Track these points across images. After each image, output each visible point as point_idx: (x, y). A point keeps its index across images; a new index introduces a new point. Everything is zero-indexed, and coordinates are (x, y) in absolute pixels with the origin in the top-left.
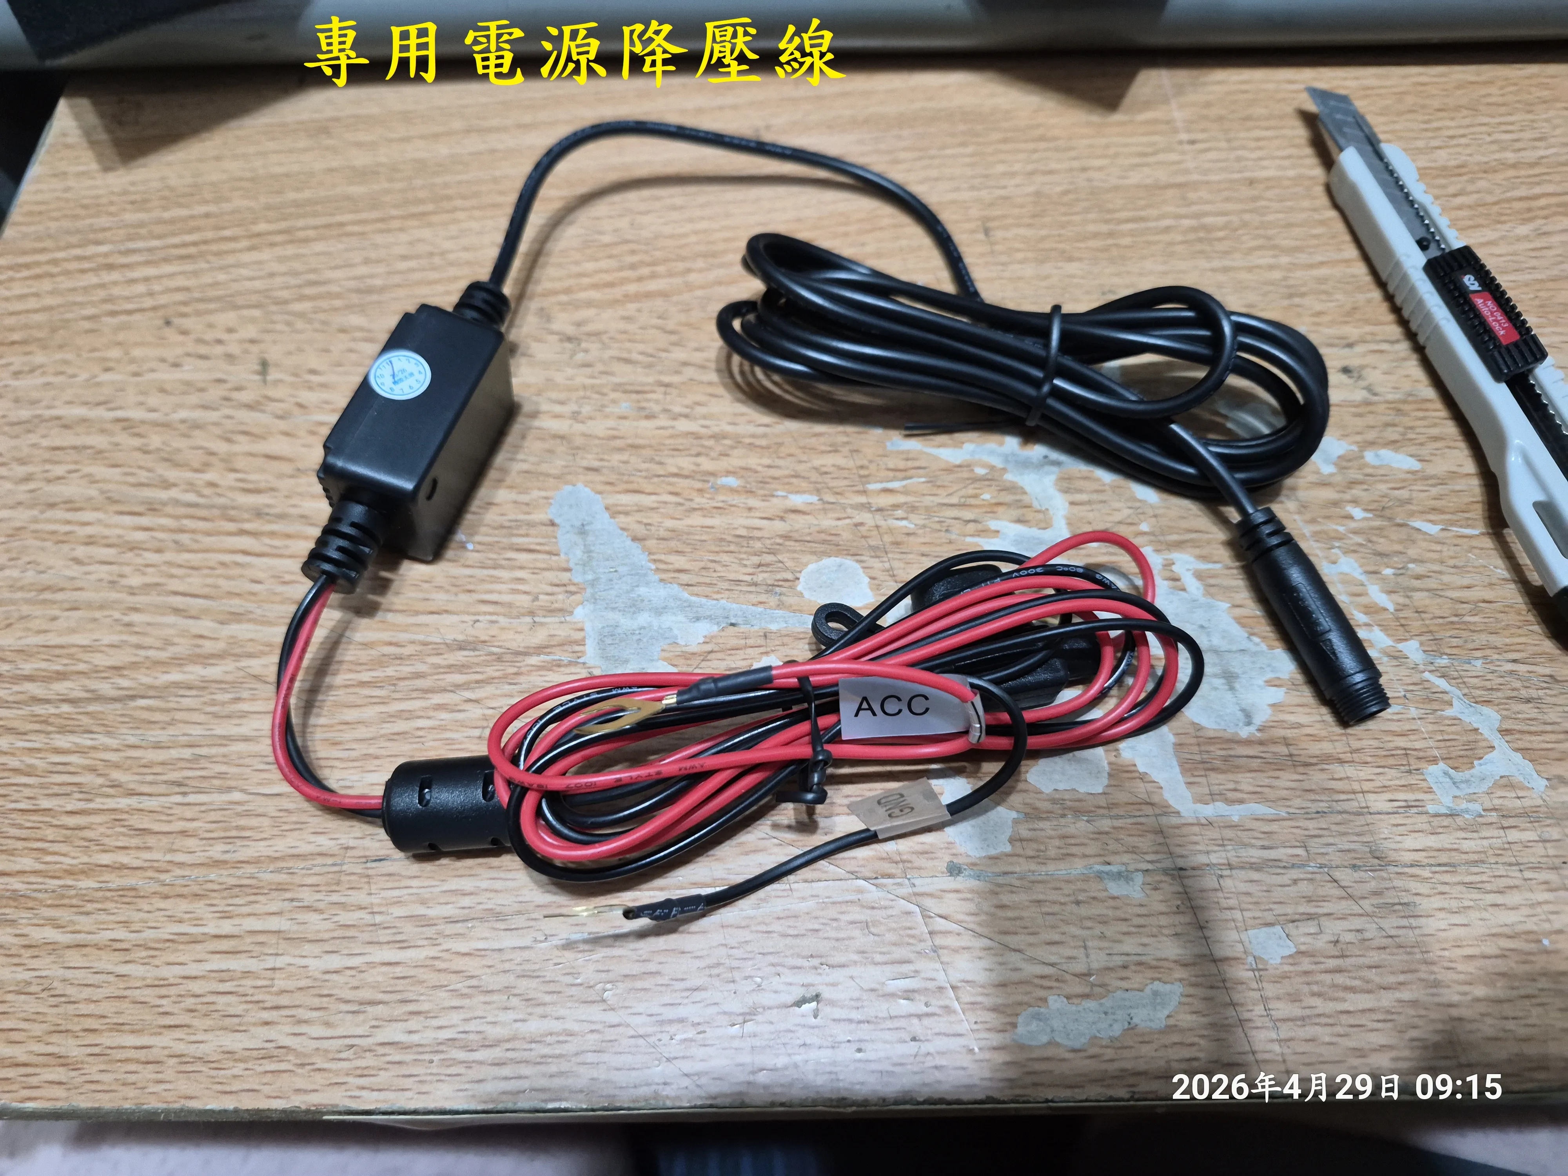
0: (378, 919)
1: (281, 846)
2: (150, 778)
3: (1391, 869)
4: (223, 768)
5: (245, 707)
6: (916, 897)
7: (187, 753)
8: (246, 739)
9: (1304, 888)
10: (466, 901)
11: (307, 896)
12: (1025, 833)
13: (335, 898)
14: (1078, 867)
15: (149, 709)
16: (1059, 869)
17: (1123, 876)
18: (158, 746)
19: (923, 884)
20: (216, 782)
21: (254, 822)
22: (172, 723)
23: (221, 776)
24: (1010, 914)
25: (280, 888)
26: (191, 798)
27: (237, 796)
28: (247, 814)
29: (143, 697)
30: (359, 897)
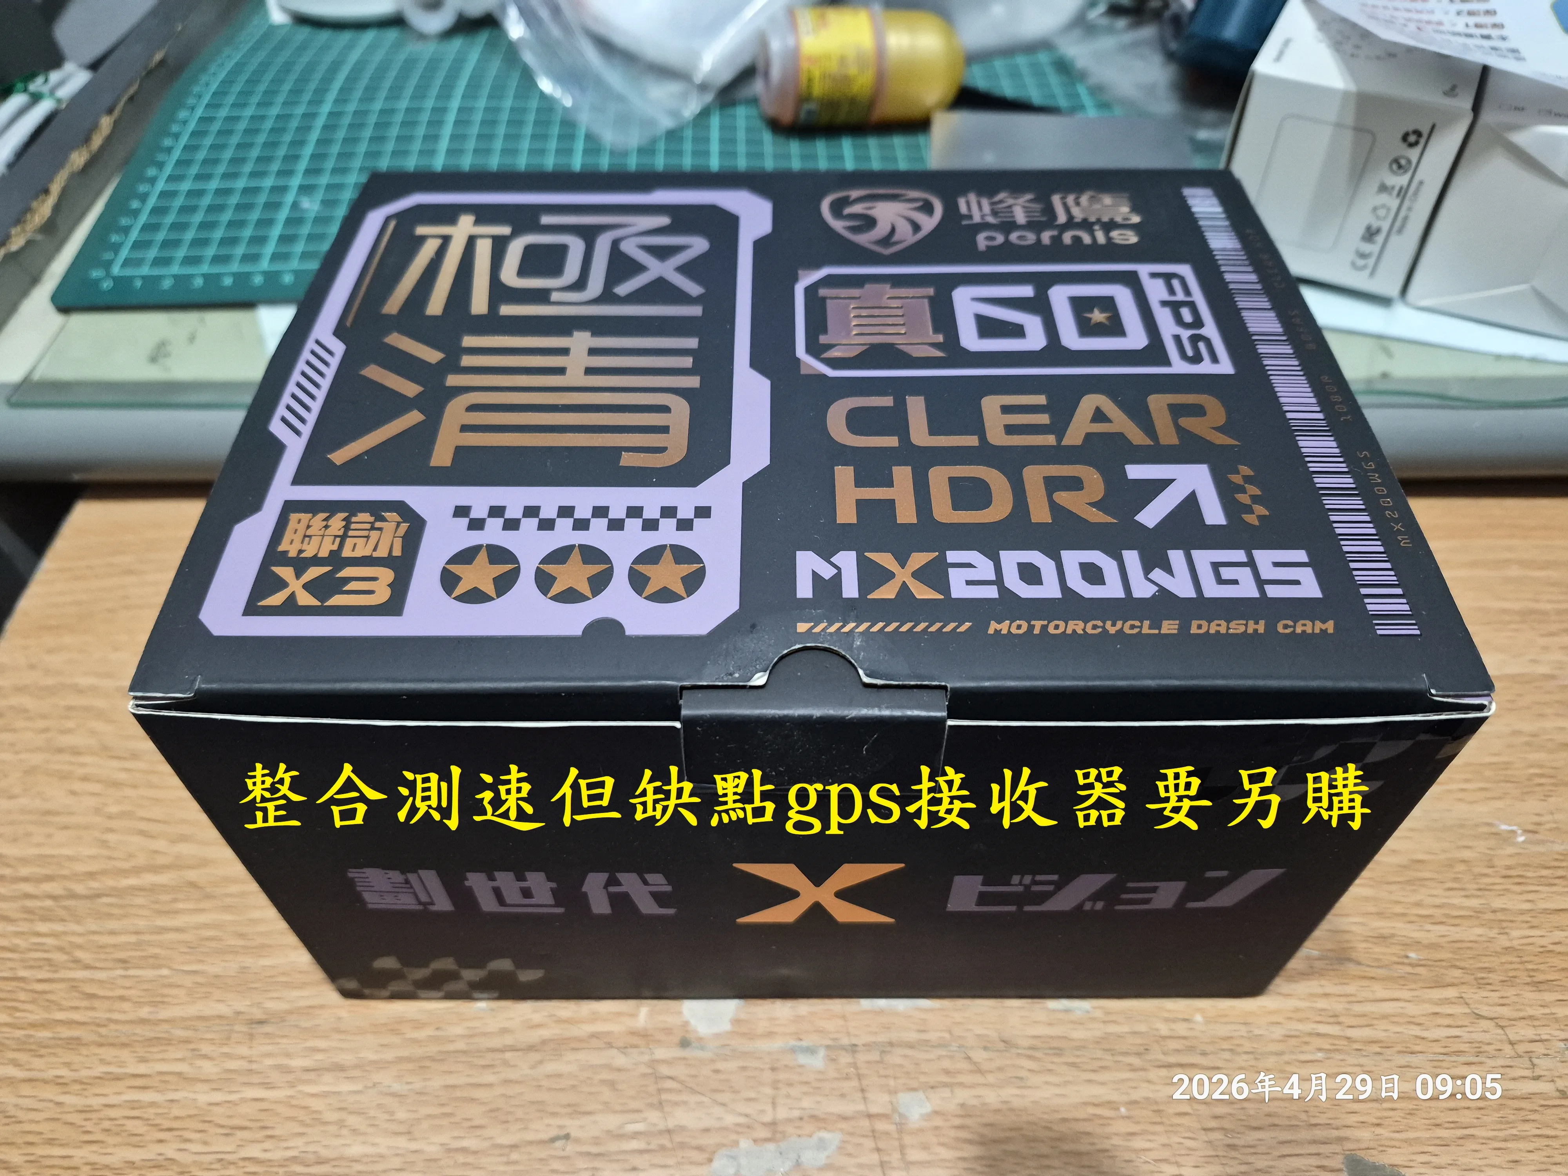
0: (254, 1066)
1: (192, 1010)
2: (103, 956)
3: (1014, 1051)
4: (157, 951)
5: (181, 906)
6: (653, 1063)
7: (133, 939)
8: (177, 930)
9: (946, 1064)
10: (319, 1056)
11: (206, 1049)
12: (743, 1016)
13: (225, 1049)
14: (776, 1044)
15: (111, 905)
16: (764, 1045)
17: (811, 1051)
18: (112, 933)
19: (661, 1053)
20: (151, 961)
21: (174, 991)
22: (125, 916)
23: (155, 957)
24: (722, 1077)
25: (187, 1041)
26: (131, 972)
27: (165, 972)
28: (171, 986)
29: (107, 895)
30: (243, 1050)
